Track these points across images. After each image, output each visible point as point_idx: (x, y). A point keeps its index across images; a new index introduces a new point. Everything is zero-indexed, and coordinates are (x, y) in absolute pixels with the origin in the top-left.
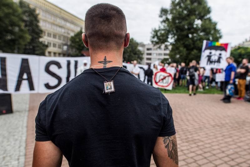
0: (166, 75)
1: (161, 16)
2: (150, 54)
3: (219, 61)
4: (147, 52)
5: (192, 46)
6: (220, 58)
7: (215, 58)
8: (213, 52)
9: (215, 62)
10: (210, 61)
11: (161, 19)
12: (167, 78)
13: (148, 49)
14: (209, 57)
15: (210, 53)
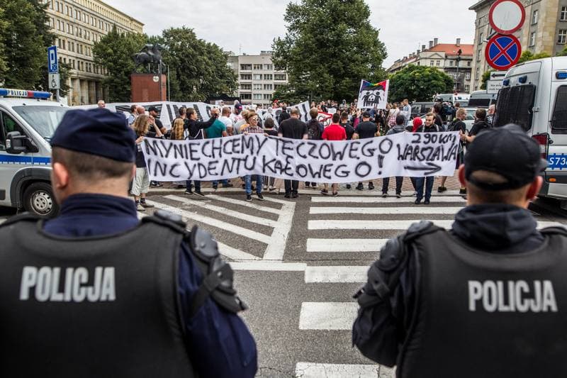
0: (327, 116)
1: (286, 19)
2: (249, 76)
3: (376, 101)
4: (240, 71)
5: (343, 71)
6: (378, 97)
7: (372, 98)
8: (371, 92)
9: (372, 102)
10: (367, 100)
11: (289, 24)
12: (328, 120)
13: (243, 67)
14: (366, 98)
15: (368, 93)
